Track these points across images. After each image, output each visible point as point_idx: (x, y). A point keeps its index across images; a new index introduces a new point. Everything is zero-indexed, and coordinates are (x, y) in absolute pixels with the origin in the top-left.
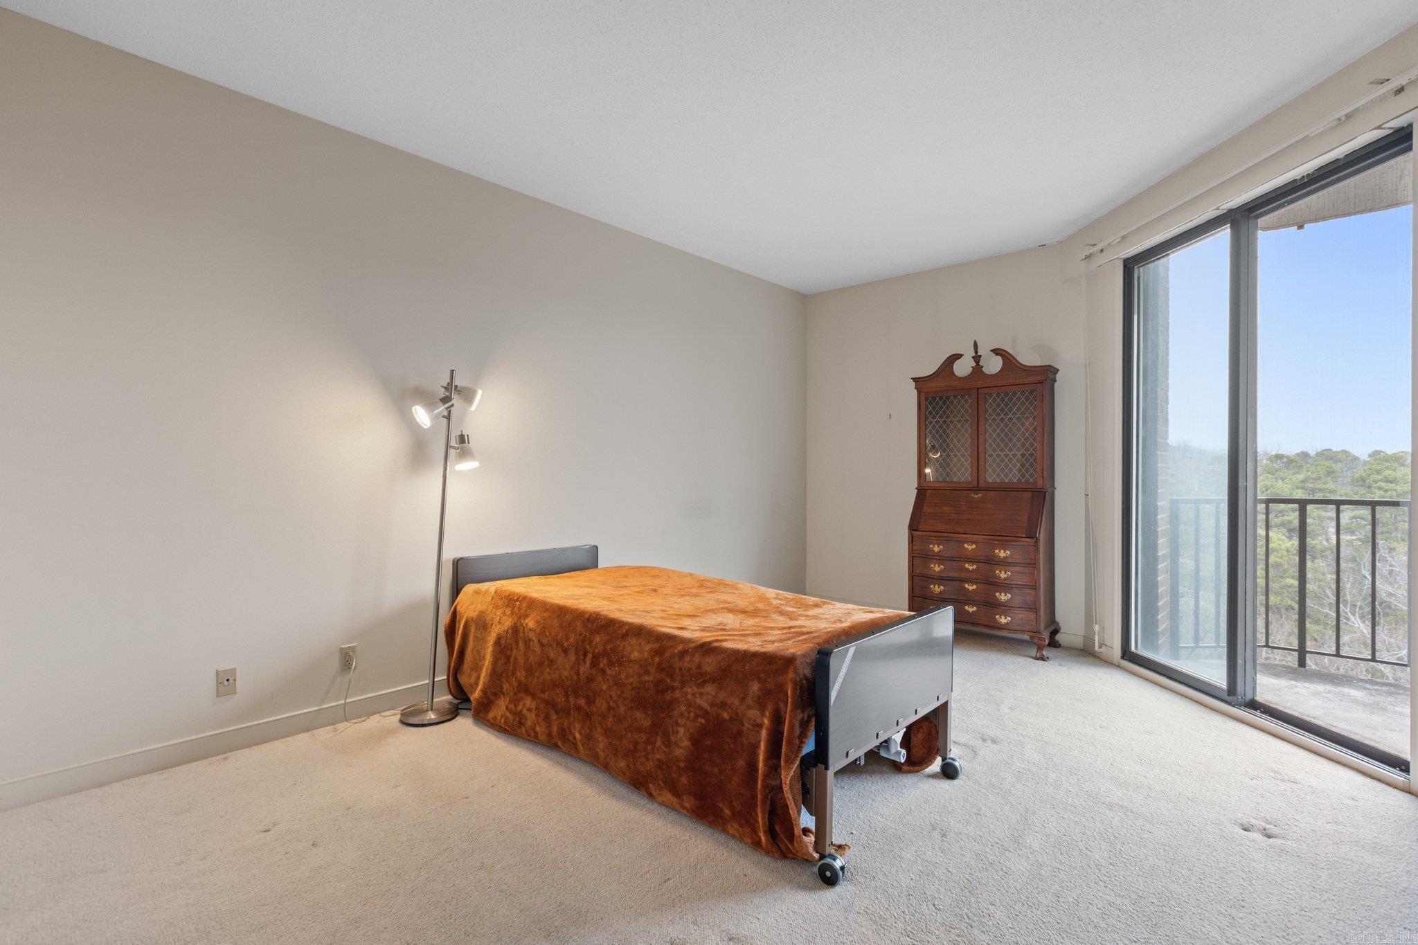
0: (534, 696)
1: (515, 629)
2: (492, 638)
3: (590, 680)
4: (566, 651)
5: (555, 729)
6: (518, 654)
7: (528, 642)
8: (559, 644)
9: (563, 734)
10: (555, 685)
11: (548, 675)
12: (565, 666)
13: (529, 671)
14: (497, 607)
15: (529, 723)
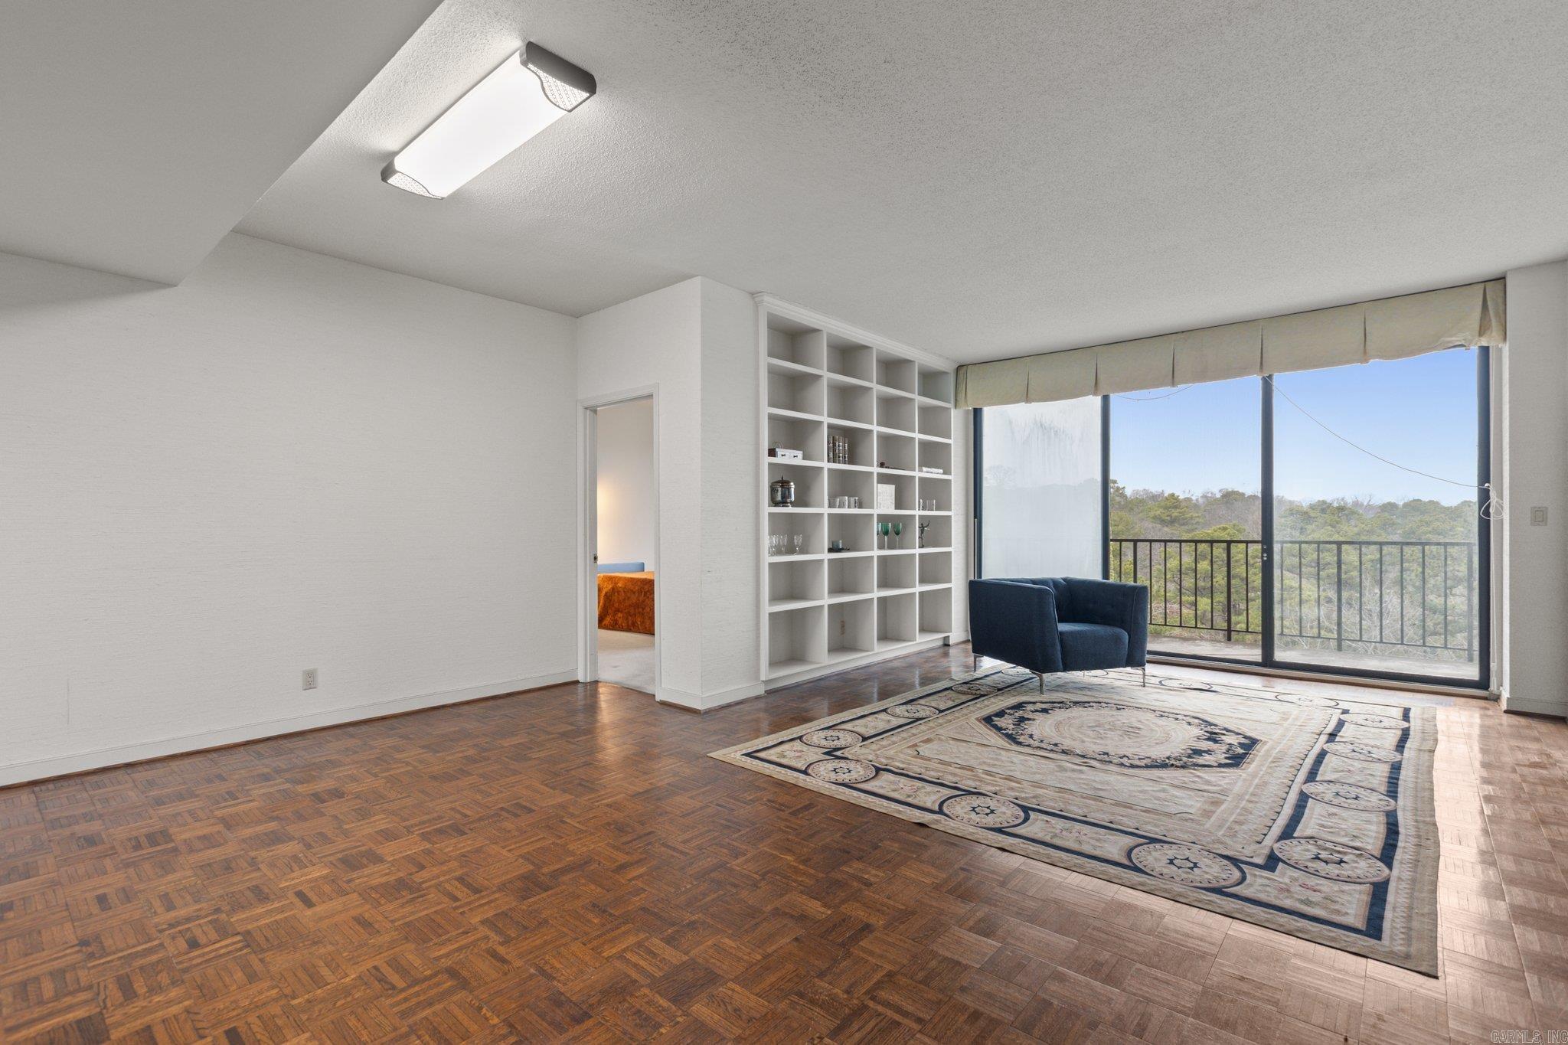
0: (621, 612)
1: (613, 589)
2: (604, 592)
3: (643, 601)
4: (634, 593)
5: (630, 622)
6: (615, 598)
7: (618, 592)
8: (632, 591)
9: (634, 624)
10: (630, 606)
11: (628, 603)
12: (634, 599)
13: (620, 602)
14: (604, 582)
15: (620, 622)
